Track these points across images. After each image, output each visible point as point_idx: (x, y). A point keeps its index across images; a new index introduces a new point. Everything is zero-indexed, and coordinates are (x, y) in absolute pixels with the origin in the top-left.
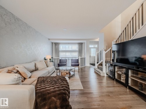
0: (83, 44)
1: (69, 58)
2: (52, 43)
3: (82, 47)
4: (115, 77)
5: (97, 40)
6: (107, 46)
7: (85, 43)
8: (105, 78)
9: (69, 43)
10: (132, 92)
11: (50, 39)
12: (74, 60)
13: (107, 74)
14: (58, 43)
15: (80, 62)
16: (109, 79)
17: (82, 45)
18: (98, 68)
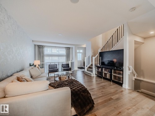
0: (71, 49)
1: (59, 63)
2: (35, 45)
3: (69, 51)
4: (102, 76)
5: (84, 46)
6: (93, 53)
7: (72, 48)
8: (95, 77)
9: (55, 47)
10: (114, 84)
11: (34, 41)
12: (64, 64)
13: (96, 75)
14: (42, 46)
15: (70, 66)
16: (98, 78)
17: (69, 49)
18: (88, 70)
